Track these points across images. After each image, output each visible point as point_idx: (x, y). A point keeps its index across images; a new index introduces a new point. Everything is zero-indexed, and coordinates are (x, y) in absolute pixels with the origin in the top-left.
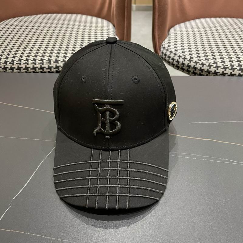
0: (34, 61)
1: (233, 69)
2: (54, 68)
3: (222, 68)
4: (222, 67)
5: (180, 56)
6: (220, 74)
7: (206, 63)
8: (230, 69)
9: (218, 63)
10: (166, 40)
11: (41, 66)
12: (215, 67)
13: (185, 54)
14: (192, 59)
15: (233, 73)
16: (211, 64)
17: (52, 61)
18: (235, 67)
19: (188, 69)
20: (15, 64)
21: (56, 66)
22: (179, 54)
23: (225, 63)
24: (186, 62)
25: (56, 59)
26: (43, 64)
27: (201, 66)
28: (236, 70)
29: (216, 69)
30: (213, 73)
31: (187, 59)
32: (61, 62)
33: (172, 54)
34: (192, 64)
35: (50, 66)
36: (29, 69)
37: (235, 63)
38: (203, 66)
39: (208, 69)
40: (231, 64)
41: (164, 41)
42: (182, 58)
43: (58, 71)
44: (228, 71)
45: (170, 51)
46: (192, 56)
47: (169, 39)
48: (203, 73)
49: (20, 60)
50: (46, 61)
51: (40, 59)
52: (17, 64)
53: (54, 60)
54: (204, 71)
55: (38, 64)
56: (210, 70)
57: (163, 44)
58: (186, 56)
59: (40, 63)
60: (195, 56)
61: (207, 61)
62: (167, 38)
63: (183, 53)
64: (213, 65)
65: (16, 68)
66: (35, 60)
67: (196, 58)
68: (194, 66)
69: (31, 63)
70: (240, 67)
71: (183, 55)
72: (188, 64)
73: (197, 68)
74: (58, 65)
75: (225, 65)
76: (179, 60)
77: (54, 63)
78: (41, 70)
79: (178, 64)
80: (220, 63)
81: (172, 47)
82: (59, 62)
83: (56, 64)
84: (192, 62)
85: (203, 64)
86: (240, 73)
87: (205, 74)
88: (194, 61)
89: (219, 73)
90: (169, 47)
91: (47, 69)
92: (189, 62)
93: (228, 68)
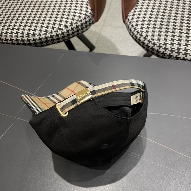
0: (16, 35)
1: (179, 53)
2: (32, 41)
3: (169, 51)
4: (170, 49)
5: (138, 32)
6: (167, 56)
7: (157, 43)
8: (176, 53)
9: (167, 45)
10: (133, 11)
11: (22, 39)
12: (164, 49)
13: (142, 31)
14: (146, 37)
15: (178, 56)
16: (161, 45)
17: (30, 34)
18: (181, 51)
19: (143, 45)
20: (3, 36)
21: (33, 38)
22: (138, 29)
23: (173, 46)
24: (142, 39)
25: (33, 33)
26: (23, 37)
27: (153, 45)
28: (181, 54)
29: (164, 50)
30: (161, 53)
31: (143, 36)
32: (37, 35)
33: (133, 28)
34: (146, 42)
35: (29, 39)
36: (14, 41)
37: (183, 47)
38: (154, 46)
39: (158, 49)
40: (178, 47)
41: (130, 11)
42: (140, 35)
43: (36, 42)
44: (174, 54)
45: (132, 24)
46: (147, 34)
47: (135, 10)
48: (154, 52)
49: (7, 33)
50: (26, 34)
51: (21, 33)
52: (4, 36)
53: (32, 34)
54: (154, 50)
55: (20, 37)
56: (159, 50)
57: (129, 15)
58: (143, 33)
59: (21, 36)
60: (150, 34)
61: (158, 41)
62: (134, 8)
63: (141, 30)
64: (163, 46)
65: (4, 39)
66: (17, 33)
67: (150, 36)
68: (147, 44)
69: (15, 36)
70: (185, 51)
71: (141, 31)
72: (143, 41)
73: (150, 47)
74: (35, 38)
75: (172, 47)
76: (137, 35)
77: (32, 36)
78: (23, 42)
79: (136, 39)
80: (169, 45)
81: (135, 20)
82: (36, 35)
83: (33, 37)
84: (146, 40)
85: (154, 44)
86: (184, 57)
87: (156, 53)
88: (148, 40)
89: (166, 54)
90: (132, 20)
91: (26, 41)
92: (144, 40)
93: (175, 51)
